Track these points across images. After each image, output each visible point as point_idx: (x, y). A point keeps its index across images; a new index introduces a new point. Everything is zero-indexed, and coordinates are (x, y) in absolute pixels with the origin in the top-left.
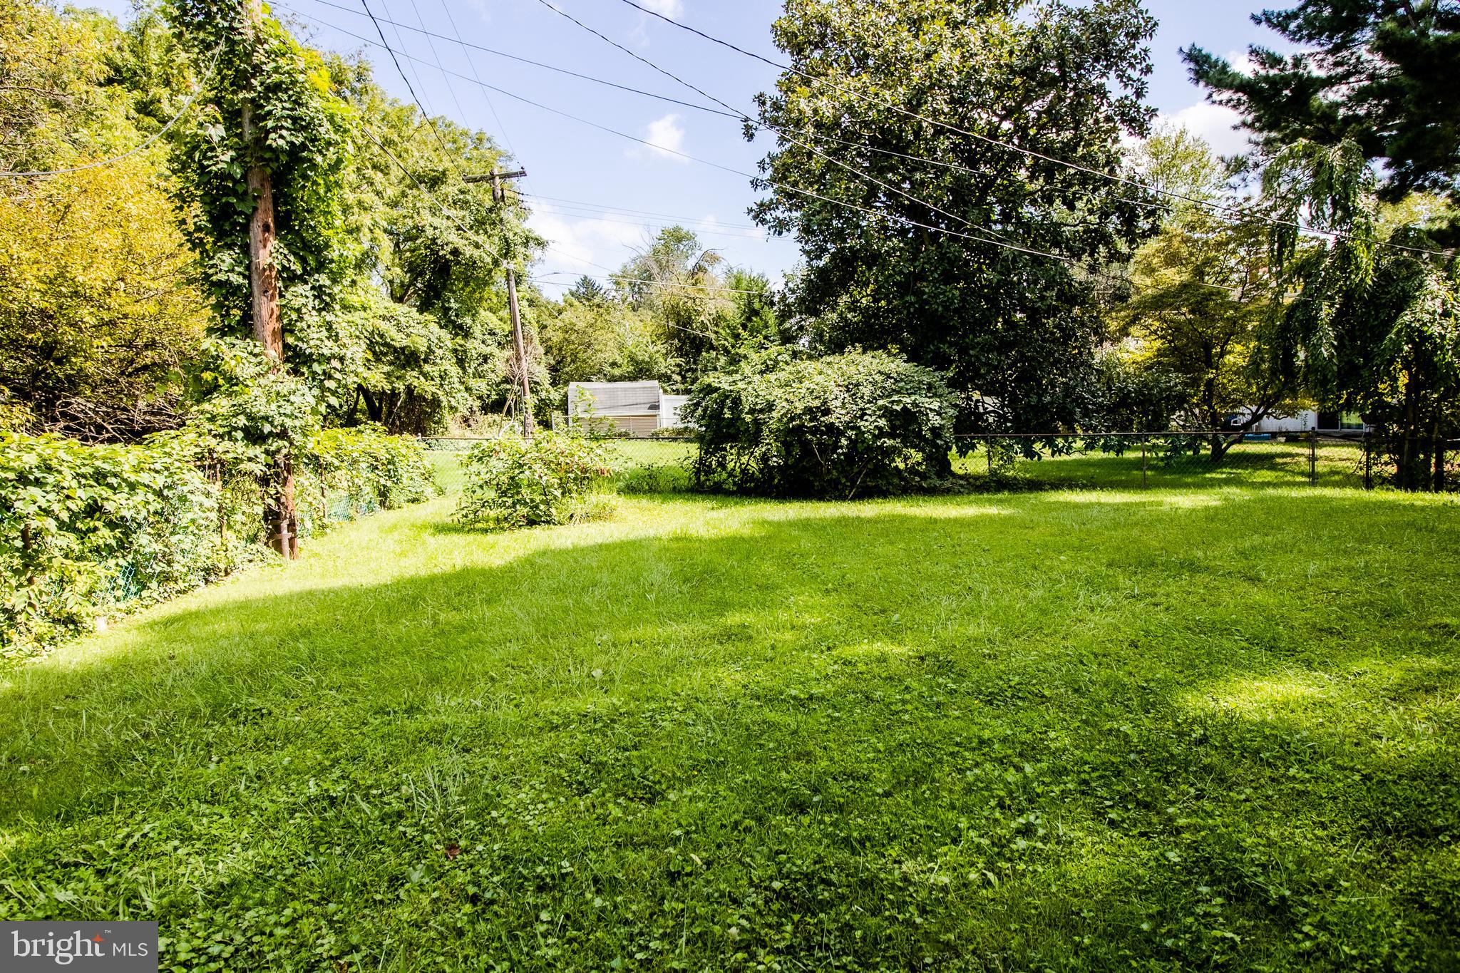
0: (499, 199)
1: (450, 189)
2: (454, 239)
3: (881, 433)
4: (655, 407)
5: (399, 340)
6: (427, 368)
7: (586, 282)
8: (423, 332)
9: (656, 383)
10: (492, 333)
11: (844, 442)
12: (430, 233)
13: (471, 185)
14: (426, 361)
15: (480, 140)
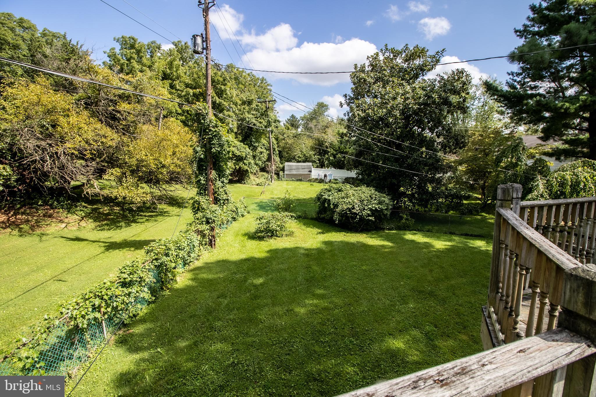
0: (267, 108)
1: (254, 106)
2: (254, 121)
3: (369, 215)
4: (310, 171)
5: (238, 153)
6: (245, 161)
7: (293, 116)
8: (244, 151)
9: (311, 163)
10: (264, 145)
11: (358, 217)
12: (247, 119)
13: (259, 104)
14: (245, 159)
15: (263, 80)
